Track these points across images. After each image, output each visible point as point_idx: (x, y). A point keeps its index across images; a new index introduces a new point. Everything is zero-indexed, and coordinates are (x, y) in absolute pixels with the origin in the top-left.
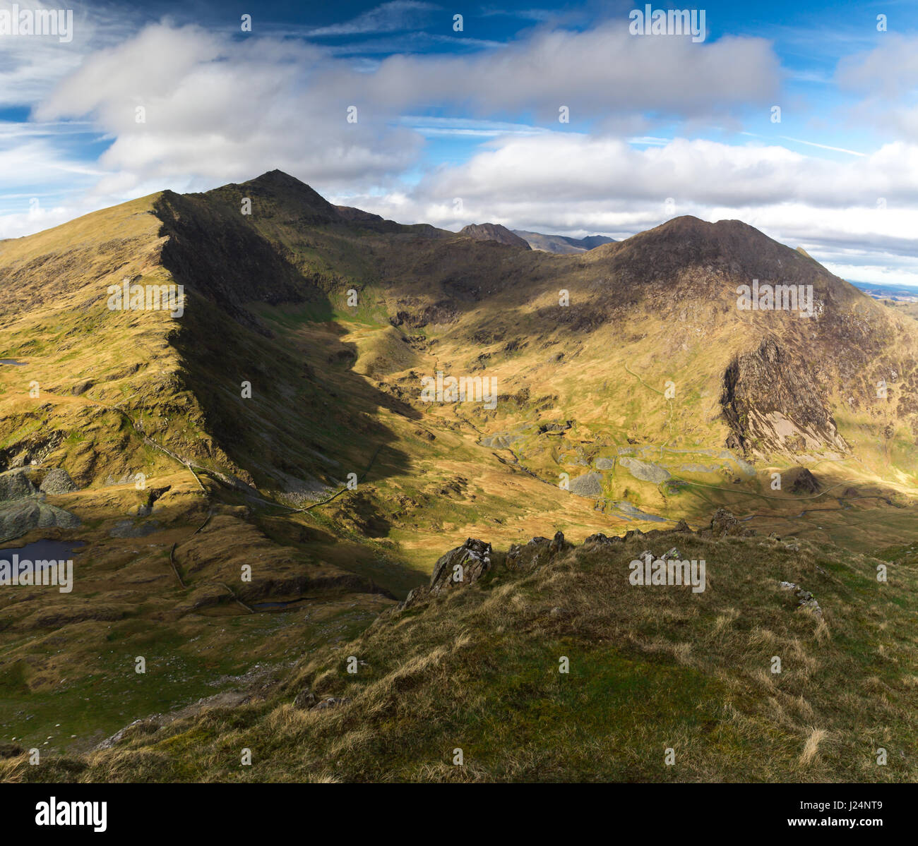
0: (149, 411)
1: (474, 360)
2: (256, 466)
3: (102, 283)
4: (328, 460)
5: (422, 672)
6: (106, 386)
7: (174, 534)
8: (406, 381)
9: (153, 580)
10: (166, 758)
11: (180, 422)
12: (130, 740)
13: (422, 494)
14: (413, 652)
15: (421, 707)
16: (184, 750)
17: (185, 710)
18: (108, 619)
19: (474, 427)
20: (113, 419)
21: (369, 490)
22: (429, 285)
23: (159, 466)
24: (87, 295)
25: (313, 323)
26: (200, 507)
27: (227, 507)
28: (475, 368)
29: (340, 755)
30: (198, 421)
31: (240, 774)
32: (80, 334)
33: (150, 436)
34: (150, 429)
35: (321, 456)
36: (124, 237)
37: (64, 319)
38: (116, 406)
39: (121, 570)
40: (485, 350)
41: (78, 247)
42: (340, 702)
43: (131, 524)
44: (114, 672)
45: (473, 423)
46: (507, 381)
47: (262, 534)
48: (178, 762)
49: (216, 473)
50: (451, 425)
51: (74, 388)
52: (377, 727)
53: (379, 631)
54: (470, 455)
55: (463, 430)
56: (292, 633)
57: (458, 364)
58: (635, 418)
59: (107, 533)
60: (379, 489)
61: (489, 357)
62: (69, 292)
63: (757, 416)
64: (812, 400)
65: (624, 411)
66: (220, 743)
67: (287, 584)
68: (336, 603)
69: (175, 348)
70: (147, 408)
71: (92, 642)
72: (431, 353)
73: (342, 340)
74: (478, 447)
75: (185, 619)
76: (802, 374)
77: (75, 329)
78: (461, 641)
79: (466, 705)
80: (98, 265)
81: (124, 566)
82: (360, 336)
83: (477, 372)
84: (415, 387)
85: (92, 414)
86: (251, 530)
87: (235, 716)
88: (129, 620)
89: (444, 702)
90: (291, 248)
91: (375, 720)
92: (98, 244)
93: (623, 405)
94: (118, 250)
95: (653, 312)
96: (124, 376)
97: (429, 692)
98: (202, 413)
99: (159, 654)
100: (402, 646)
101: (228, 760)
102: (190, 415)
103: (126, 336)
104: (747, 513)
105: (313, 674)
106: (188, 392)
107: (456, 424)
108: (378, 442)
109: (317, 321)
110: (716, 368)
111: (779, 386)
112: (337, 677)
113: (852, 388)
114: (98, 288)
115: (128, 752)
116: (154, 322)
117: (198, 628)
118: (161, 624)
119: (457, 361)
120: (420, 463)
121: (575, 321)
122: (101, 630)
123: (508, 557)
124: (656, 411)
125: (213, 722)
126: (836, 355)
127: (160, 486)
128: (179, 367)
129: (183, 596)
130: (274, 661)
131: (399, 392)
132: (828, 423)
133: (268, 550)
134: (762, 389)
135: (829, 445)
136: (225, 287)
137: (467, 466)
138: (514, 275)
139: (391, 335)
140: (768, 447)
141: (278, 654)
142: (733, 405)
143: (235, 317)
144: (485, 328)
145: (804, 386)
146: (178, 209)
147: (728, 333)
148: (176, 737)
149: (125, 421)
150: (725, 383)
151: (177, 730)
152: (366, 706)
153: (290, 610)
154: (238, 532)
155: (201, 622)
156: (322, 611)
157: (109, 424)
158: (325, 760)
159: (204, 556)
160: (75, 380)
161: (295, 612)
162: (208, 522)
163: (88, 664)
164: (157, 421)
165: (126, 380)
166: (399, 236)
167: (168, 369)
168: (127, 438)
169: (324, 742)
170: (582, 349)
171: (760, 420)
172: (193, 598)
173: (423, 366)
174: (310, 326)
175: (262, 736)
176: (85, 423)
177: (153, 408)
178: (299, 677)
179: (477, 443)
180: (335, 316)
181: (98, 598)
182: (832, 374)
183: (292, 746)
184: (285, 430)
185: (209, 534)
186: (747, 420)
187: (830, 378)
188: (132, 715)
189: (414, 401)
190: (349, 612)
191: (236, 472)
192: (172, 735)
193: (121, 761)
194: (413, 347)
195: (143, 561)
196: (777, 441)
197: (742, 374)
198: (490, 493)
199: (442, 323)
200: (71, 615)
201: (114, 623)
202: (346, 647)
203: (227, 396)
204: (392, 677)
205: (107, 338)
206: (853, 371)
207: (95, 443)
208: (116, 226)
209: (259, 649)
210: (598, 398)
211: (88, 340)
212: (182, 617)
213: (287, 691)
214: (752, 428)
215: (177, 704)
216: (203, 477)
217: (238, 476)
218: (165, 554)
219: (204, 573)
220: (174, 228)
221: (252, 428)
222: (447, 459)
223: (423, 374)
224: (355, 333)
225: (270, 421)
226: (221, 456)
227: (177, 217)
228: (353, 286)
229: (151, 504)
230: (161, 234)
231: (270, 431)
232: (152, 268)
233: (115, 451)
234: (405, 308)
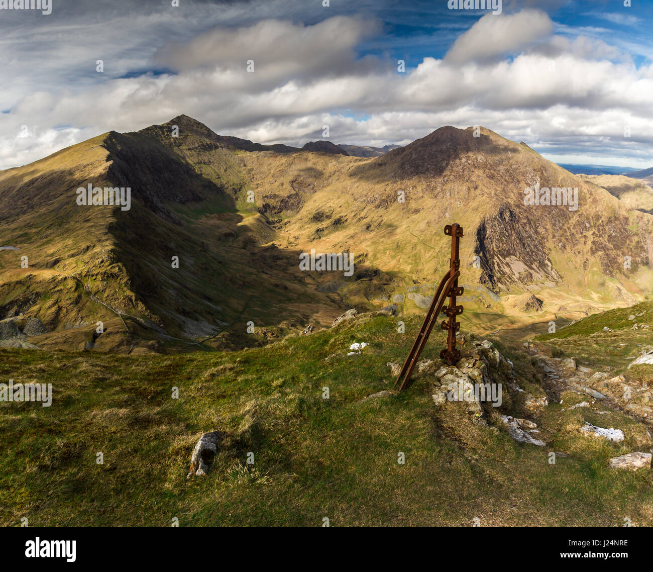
0: (94, 278)
1: (313, 233)
2: (164, 312)
4: (214, 307)
6: (67, 262)
11: (114, 283)
13: (278, 328)
20: (71, 284)
21: (243, 327)
23: (99, 315)
25: (209, 215)
26: (125, 342)
27: (143, 342)
28: (314, 239)
30: (126, 283)
32: (55, 228)
33: (95, 294)
34: (95, 289)
35: (208, 303)
36: (85, 163)
37: (44, 219)
38: (73, 275)
40: (320, 226)
45: (313, 276)
46: (335, 246)
49: (138, 319)
51: (47, 264)
57: (303, 236)
58: (417, 266)
61: (322, 230)
62: (50, 201)
63: (500, 260)
64: (535, 246)
65: (410, 261)
69: (113, 234)
70: (93, 276)
72: (286, 230)
74: (317, 293)
76: (528, 229)
77: (51, 225)
82: (238, 222)
83: (315, 241)
84: (275, 254)
85: (58, 280)
90: (194, 165)
93: (409, 257)
94: (81, 171)
95: (427, 193)
96: (79, 254)
98: (128, 278)
102: (120, 279)
103: (82, 228)
104: (495, 328)
106: (120, 264)
107: (302, 278)
108: (250, 294)
109: (212, 213)
110: (471, 228)
111: (513, 238)
113: (561, 236)
114: (67, 197)
116: (100, 218)
119: (302, 234)
121: (377, 202)
124: (430, 261)
126: (549, 214)
128: (114, 247)
132: (547, 262)
134: (502, 240)
135: (547, 277)
136: (150, 194)
137: (309, 306)
138: (337, 173)
139: (258, 220)
140: (508, 281)
142: (483, 254)
143: (156, 213)
144: (320, 211)
145: (530, 237)
146: (121, 143)
147: (478, 204)
149: (78, 285)
150: (478, 238)
157: (68, 287)
160: (49, 258)
162: (130, 352)
164: (99, 284)
165: (80, 257)
166: (262, 153)
167: (106, 248)
168: (80, 297)
170: (382, 220)
171: (502, 262)
173: (280, 239)
174: (207, 217)
176: (53, 286)
177: (97, 275)
179: (316, 290)
182: (548, 227)
184: (186, 287)
186: (494, 263)
187: (546, 230)
191: (151, 318)
194: (274, 227)
196: (513, 276)
197: (489, 231)
199: (292, 210)
203: (147, 266)
205: (70, 230)
206: (561, 225)
207: (59, 301)
210: (393, 254)
211: (59, 232)
214: (497, 268)
216: (128, 321)
217: (153, 320)
220: (117, 155)
221: (163, 287)
222: (296, 302)
223: (281, 245)
224: (235, 220)
225: (176, 281)
226: (141, 306)
227: (119, 149)
228: (234, 189)
229: (94, 341)
230: (108, 160)
231: (175, 289)
232: (102, 182)
233: (71, 306)
234: (268, 201)
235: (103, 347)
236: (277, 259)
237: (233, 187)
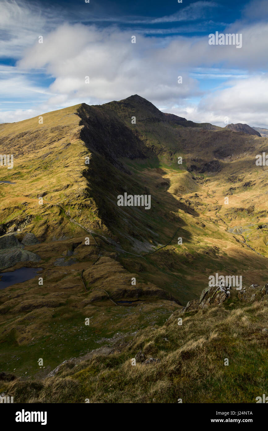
0: (73, 207)
1: (227, 190)
2: (121, 234)
3: (52, 146)
4: (154, 233)
5: (194, 350)
6: (53, 195)
7: (83, 265)
8: (193, 198)
9: (73, 287)
10: (77, 383)
11: (87, 212)
12: (62, 372)
13: (197, 253)
14: (189, 337)
15: (192, 371)
16: (85, 379)
17: (86, 356)
18: (53, 306)
19: (225, 222)
20: (56, 210)
21: (172, 249)
22: (207, 153)
23: (76, 232)
24: (45, 151)
25: (150, 168)
26: (95, 252)
27: (107, 253)
28: (227, 194)
29: (155, 395)
30: (95, 212)
31: (109, 394)
32: (41, 170)
33: (73, 218)
34: (73, 215)
35: (150, 230)
36: (63, 125)
37: (33, 163)
38: (57, 204)
39: (58, 282)
40: (233, 186)
41: (41, 129)
42: (155, 361)
43: (64, 259)
44: (55, 334)
45: (224, 221)
46: (243, 201)
47: (122, 267)
48: (82, 386)
49: (103, 237)
50: (214, 221)
51: (38, 195)
52: (172, 380)
53: (174, 322)
54: (222, 236)
55: (219, 224)
56: (133, 317)
57: (219, 192)
59: (53, 264)
60: (177, 249)
61: (235, 189)
62: (36, 150)
66: (101, 376)
67: (132, 292)
68: (154, 304)
69: (86, 177)
70: (72, 205)
71: (46, 318)
72: (206, 185)
73: (163, 177)
74: (226, 233)
75: (87, 307)
77: (39, 167)
78: (214, 335)
79: (214, 375)
80: (50, 138)
81: (60, 280)
82: (172, 176)
83: (228, 196)
84: (197, 201)
85: (46, 207)
86: (117, 264)
87: (107, 360)
88: (62, 307)
89: (203, 369)
90: (141, 132)
91: (171, 375)
92: (50, 128)
94: (60, 131)
96: (61, 190)
97: (196, 363)
98: (97, 208)
99: (75, 325)
100: (185, 333)
101: (104, 386)
102: (92, 209)
103: (63, 171)
105: (143, 342)
106: (91, 198)
107: (216, 220)
108: (178, 226)
109: (152, 167)
112: (154, 346)
114: (50, 149)
115: (61, 379)
116: (76, 165)
117: (92, 312)
118: (76, 309)
119: (219, 190)
120: (197, 238)
122: (49, 312)
123: (239, 293)
125: (98, 363)
127: (77, 242)
128: (87, 187)
129: (86, 295)
130: (125, 331)
131: (189, 203)
133: (125, 274)
136: (110, 150)
137: (220, 241)
139: (187, 176)
141: (127, 328)
143: (113, 165)
144: (234, 175)
146: (89, 112)
148: (82, 371)
149: (62, 211)
151: (82, 368)
152: (167, 366)
153: (133, 305)
154: (112, 265)
155: (94, 309)
156: (148, 307)
157: (54, 212)
158: (148, 396)
159: (96, 276)
160: (39, 191)
161: (135, 306)
162: (98, 259)
163: (44, 330)
164: (76, 211)
165: (62, 192)
166: (194, 129)
167: (82, 187)
168: (62, 219)
169: (148, 384)
172: (91, 297)
173: (202, 191)
174: (149, 170)
175: (121, 376)
176: (43, 212)
177: (75, 205)
178: (137, 344)
179: (226, 230)
180: (161, 166)
181: (49, 296)
183: (134, 384)
184: (135, 218)
185: (98, 265)
188: (63, 358)
189: (197, 208)
190: (159, 309)
191: (111, 236)
192: (80, 370)
193: (58, 384)
194: (198, 182)
195: (69, 277)
198: (230, 256)
199: (212, 172)
200: (36, 305)
201: (55, 308)
202: (159, 330)
203: (109, 201)
204: (180, 350)
205: (54, 172)
207: (48, 221)
208: (59, 119)
209: (119, 324)
211: (45, 173)
212: (85, 306)
213: (132, 351)
215: (82, 352)
216: (97, 238)
217: (113, 238)
218: (79, 274)
219: (96, 284)
220: (87, 122)
221: (120, 216)
222: (210, 237)
223: (202, 195)
224: (170, 174)
225: (128, 213)
226: (105, 227)
227: (88, 117)
228: (170, 152)
229: (73, 250)
230: (81, 124)
231: (128, 218)
232: (76, 140)
233: (57, 225)
234: (194, 163)
235: (79, 254)
236: (198, 205)
237: (170, 151)
